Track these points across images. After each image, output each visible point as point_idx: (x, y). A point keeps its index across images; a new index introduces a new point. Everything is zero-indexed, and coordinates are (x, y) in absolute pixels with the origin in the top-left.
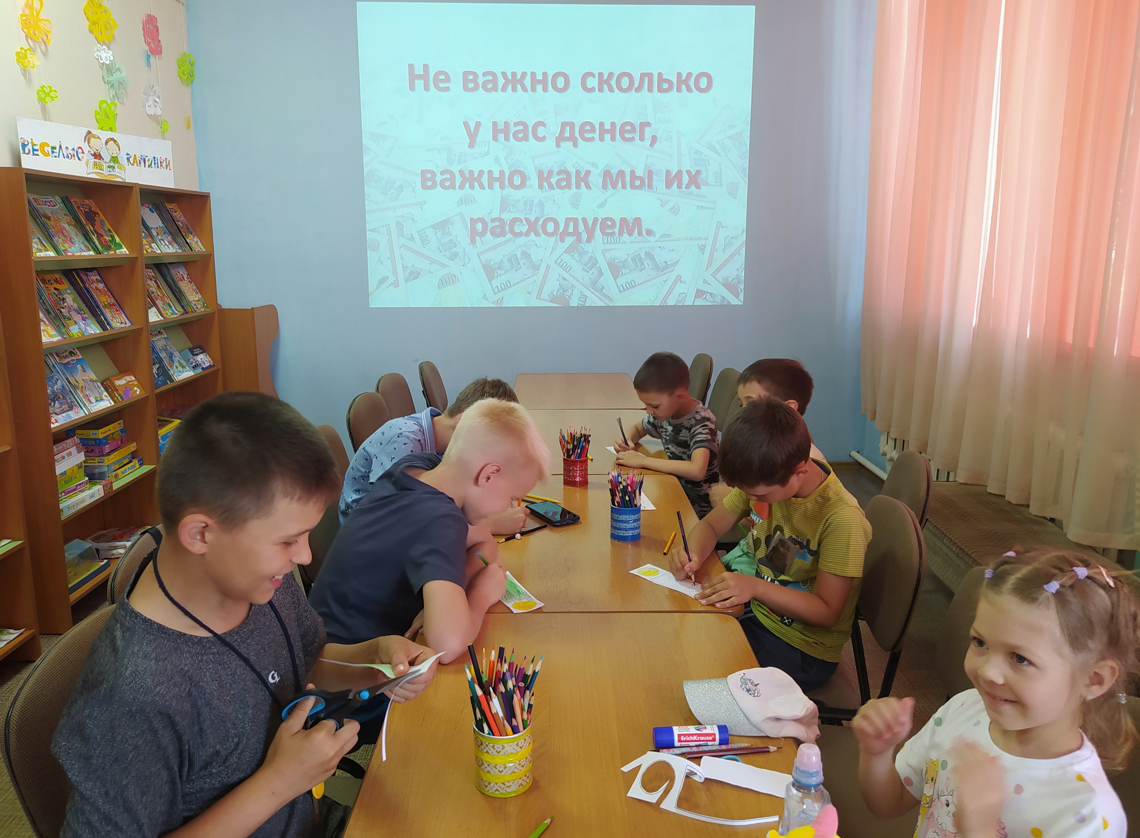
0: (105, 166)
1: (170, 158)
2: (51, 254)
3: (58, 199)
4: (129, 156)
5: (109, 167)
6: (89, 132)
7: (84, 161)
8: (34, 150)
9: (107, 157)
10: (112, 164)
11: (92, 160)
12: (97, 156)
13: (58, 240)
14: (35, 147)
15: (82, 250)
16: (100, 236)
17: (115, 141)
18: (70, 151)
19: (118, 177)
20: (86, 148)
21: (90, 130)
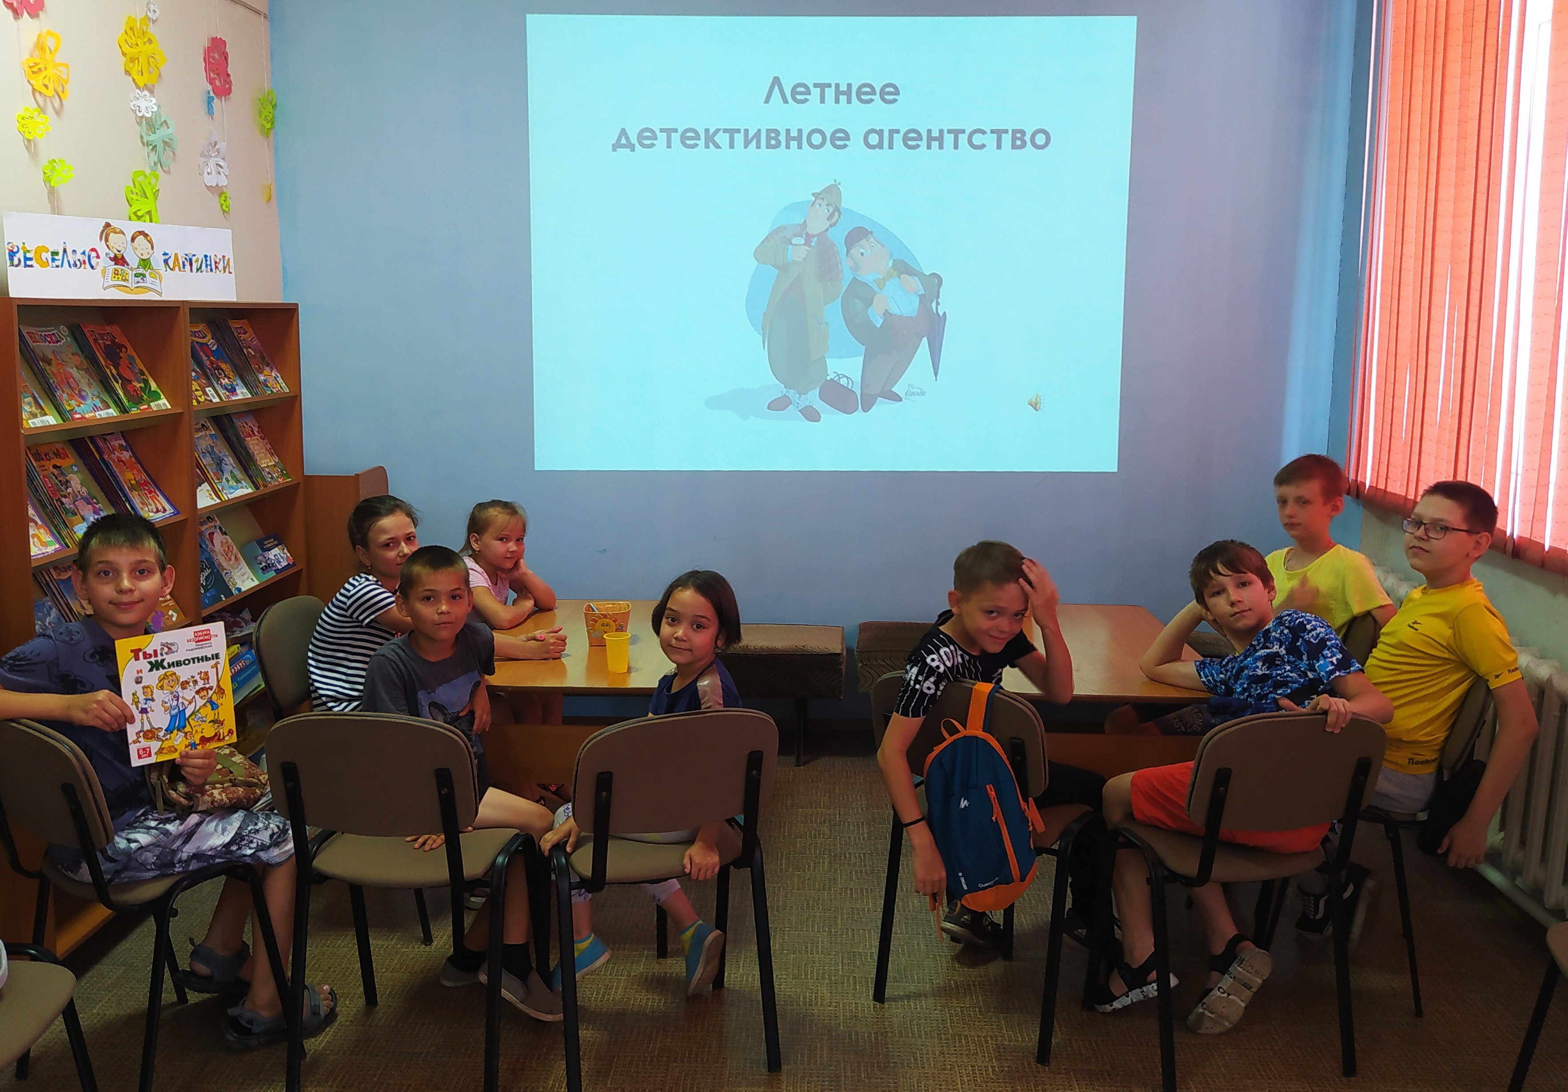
1: (229, 255)
2: (53, 420)
3: (64, 332)
4: (167, 257)
5: (136, 275)
6: (108, 225)
7: (99, 269)
8: (26, 259)
9: (133, 261)
10: (141, 271)
11: (112, 266)
12: (119, 260)
13: (63, 396)
14: (28, 255)
15: (96, 408)
16: (126, 384)
17: (146, 236)
18: (79, 256)
19: (151, 290)
20: (102, 249)
21: (110, 221)
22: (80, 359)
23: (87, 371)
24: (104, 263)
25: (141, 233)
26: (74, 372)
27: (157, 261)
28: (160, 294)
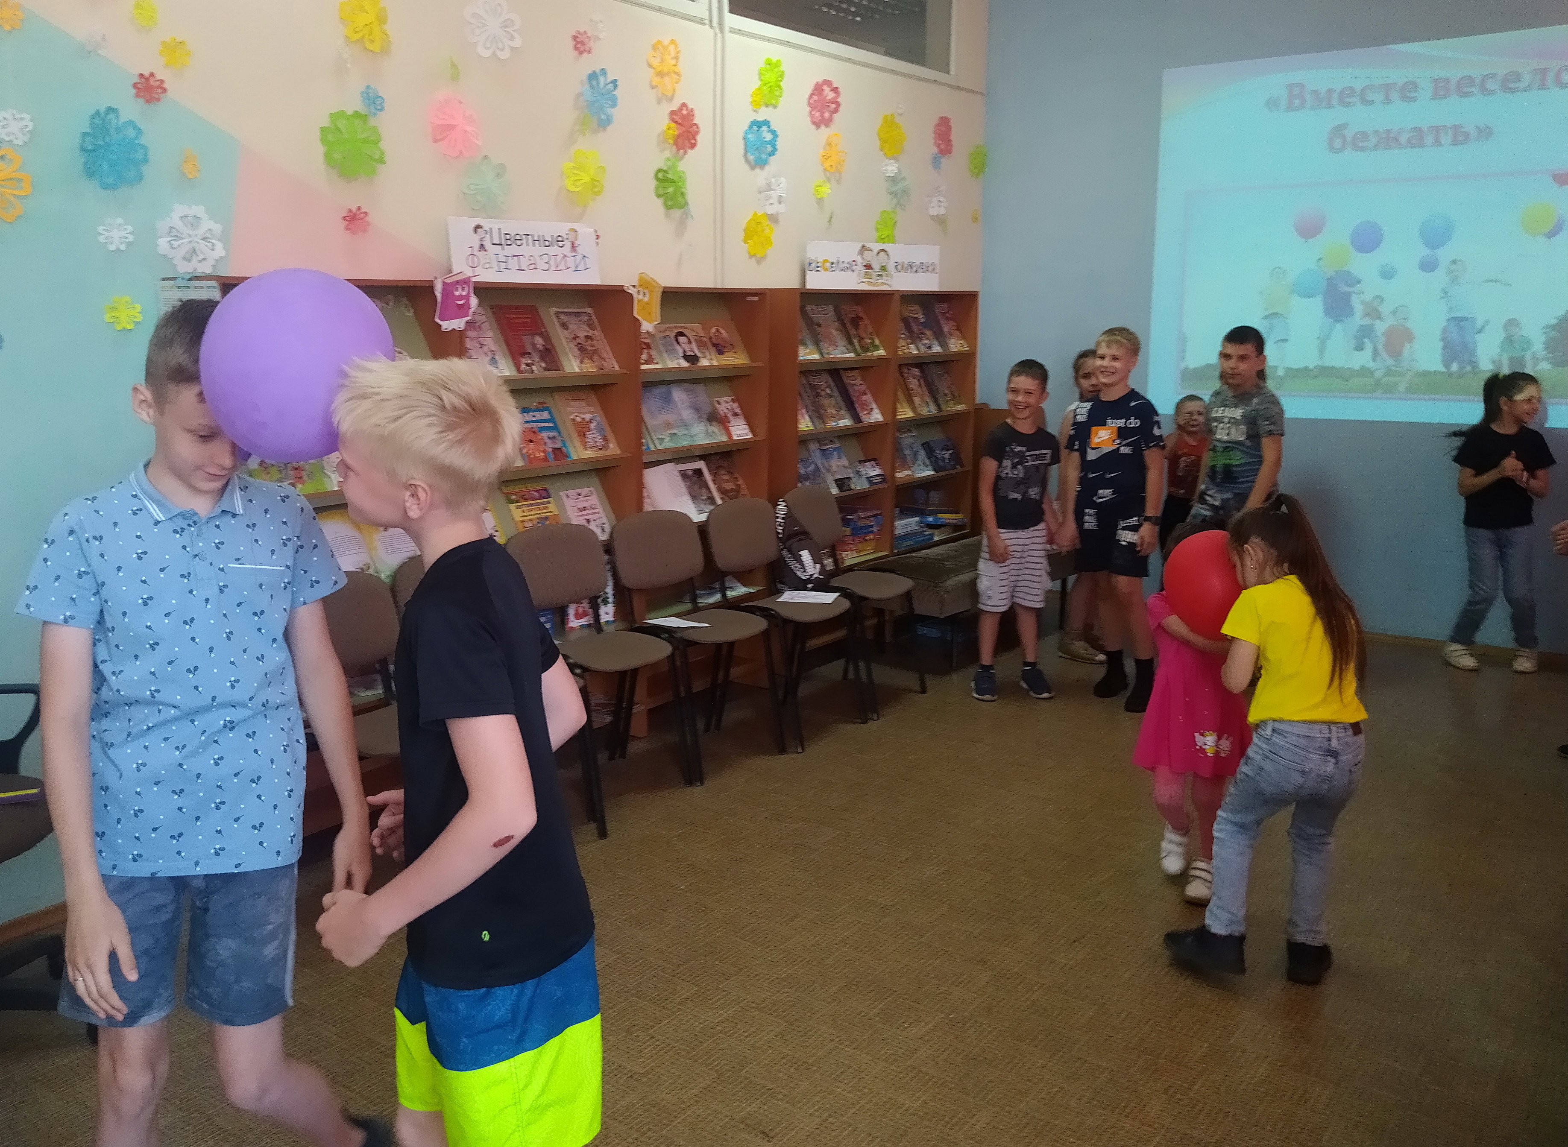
1: (937, 261)
2: (817, 356)
3: (831, 308)
4: (896, 264)
5: (877, 275)
6: (863, 246)
8: (817, 267)
9: (876, 266)
10: (881, 273)
11: (864, 270)
12: (868, 267)
13: (824, 345)
14: (818, 264)
15: (844, 353)
16: (861, 339)
17: (886, 251)
18: (846, 264)
19: (886, 284)
20: (859, 260)
21: (864, 244)
22: (837, 324)
23: (841, 331)
25: (883, 250)
26: (834, 332)
27: (891, 267)
28: (890, 286)
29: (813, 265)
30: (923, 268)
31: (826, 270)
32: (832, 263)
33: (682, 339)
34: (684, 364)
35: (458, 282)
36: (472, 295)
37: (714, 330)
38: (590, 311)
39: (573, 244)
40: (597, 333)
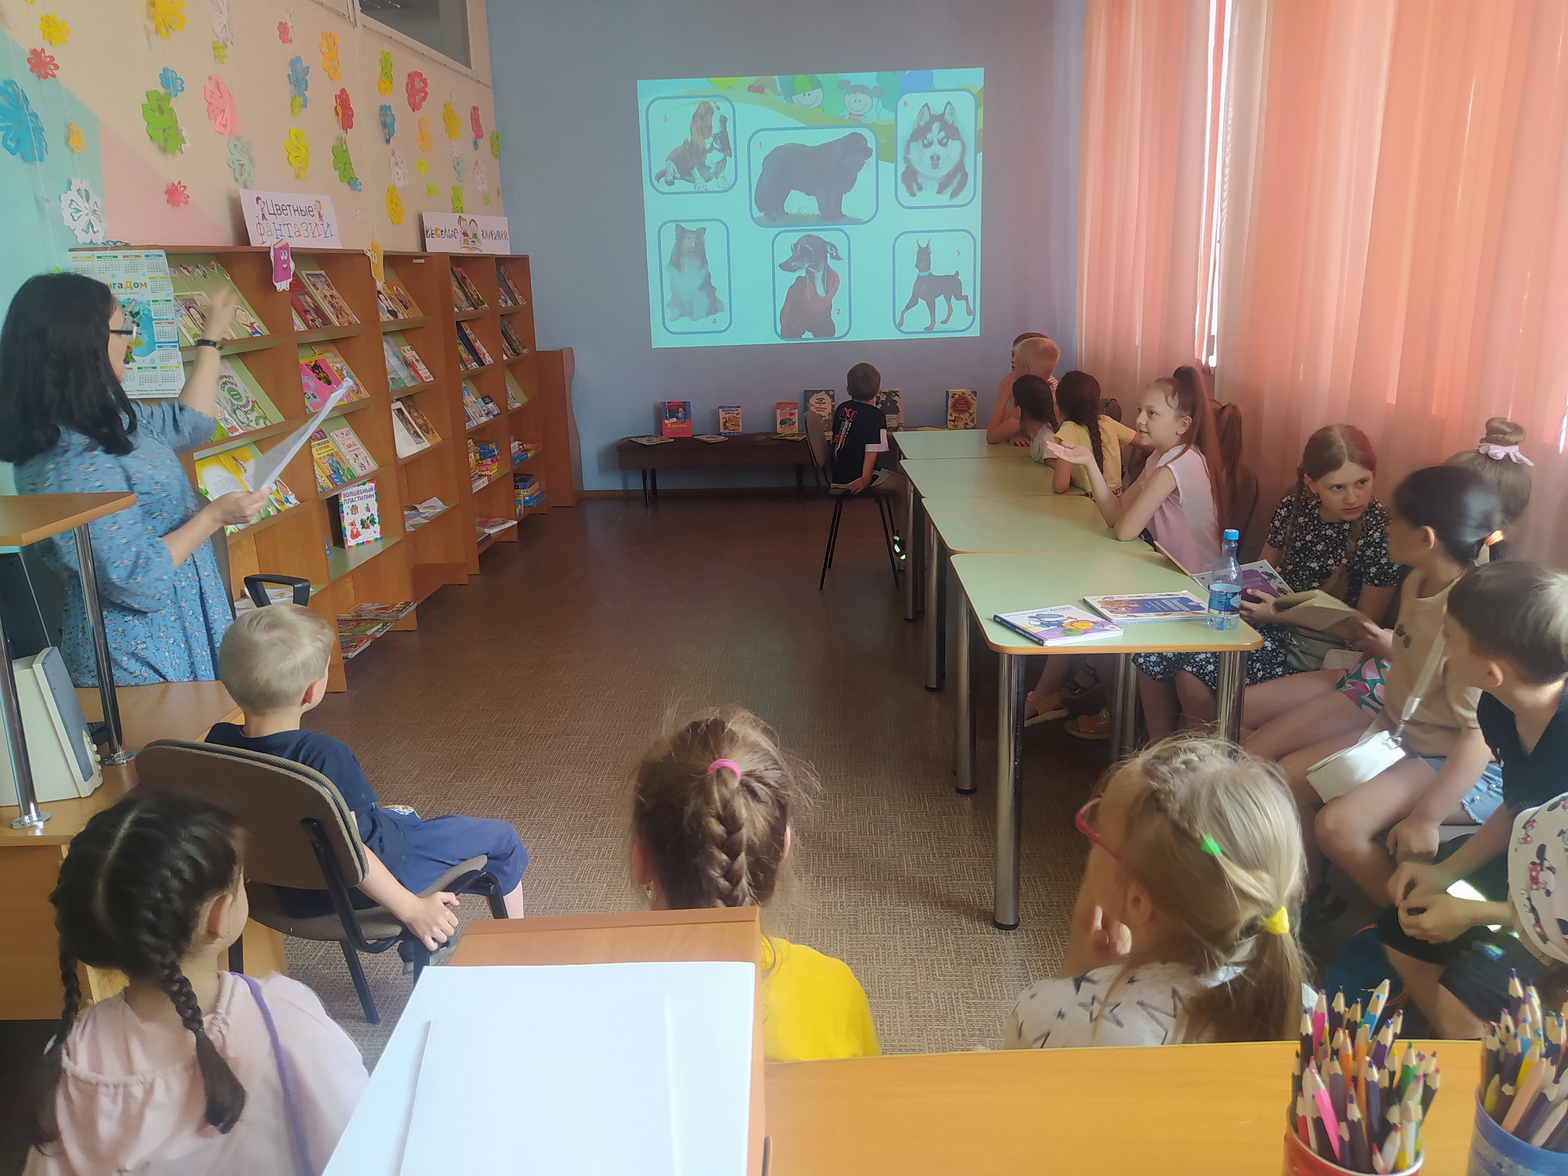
0: (470, 241)
1: (507, 231)
4: (482, 233)
5: (472, 242)
6: (460, 217)
7: (458, 238)
8: (432, 234)
9: (471, 235)
10: (474, 239)
11: (463, 237)
12: (465, 234)
14: (433, 232)
17: (475, 222)
18: (451, 233)
19: (478, 249)
20: (459, 229)
24: (460, 235)
25: (473, 220)
27: (480, 236)
28: (481, 251)
29: (430, 232)
30: (499, 235)
31: (439, 237)
32: (442, 231)
33: (381, 296)
34: (392, 318)
35: (281, 248)
36: (291, 259)
37: (395, 289)
38: (323, 273)
39: (319, 214)
40: (334, 292)
